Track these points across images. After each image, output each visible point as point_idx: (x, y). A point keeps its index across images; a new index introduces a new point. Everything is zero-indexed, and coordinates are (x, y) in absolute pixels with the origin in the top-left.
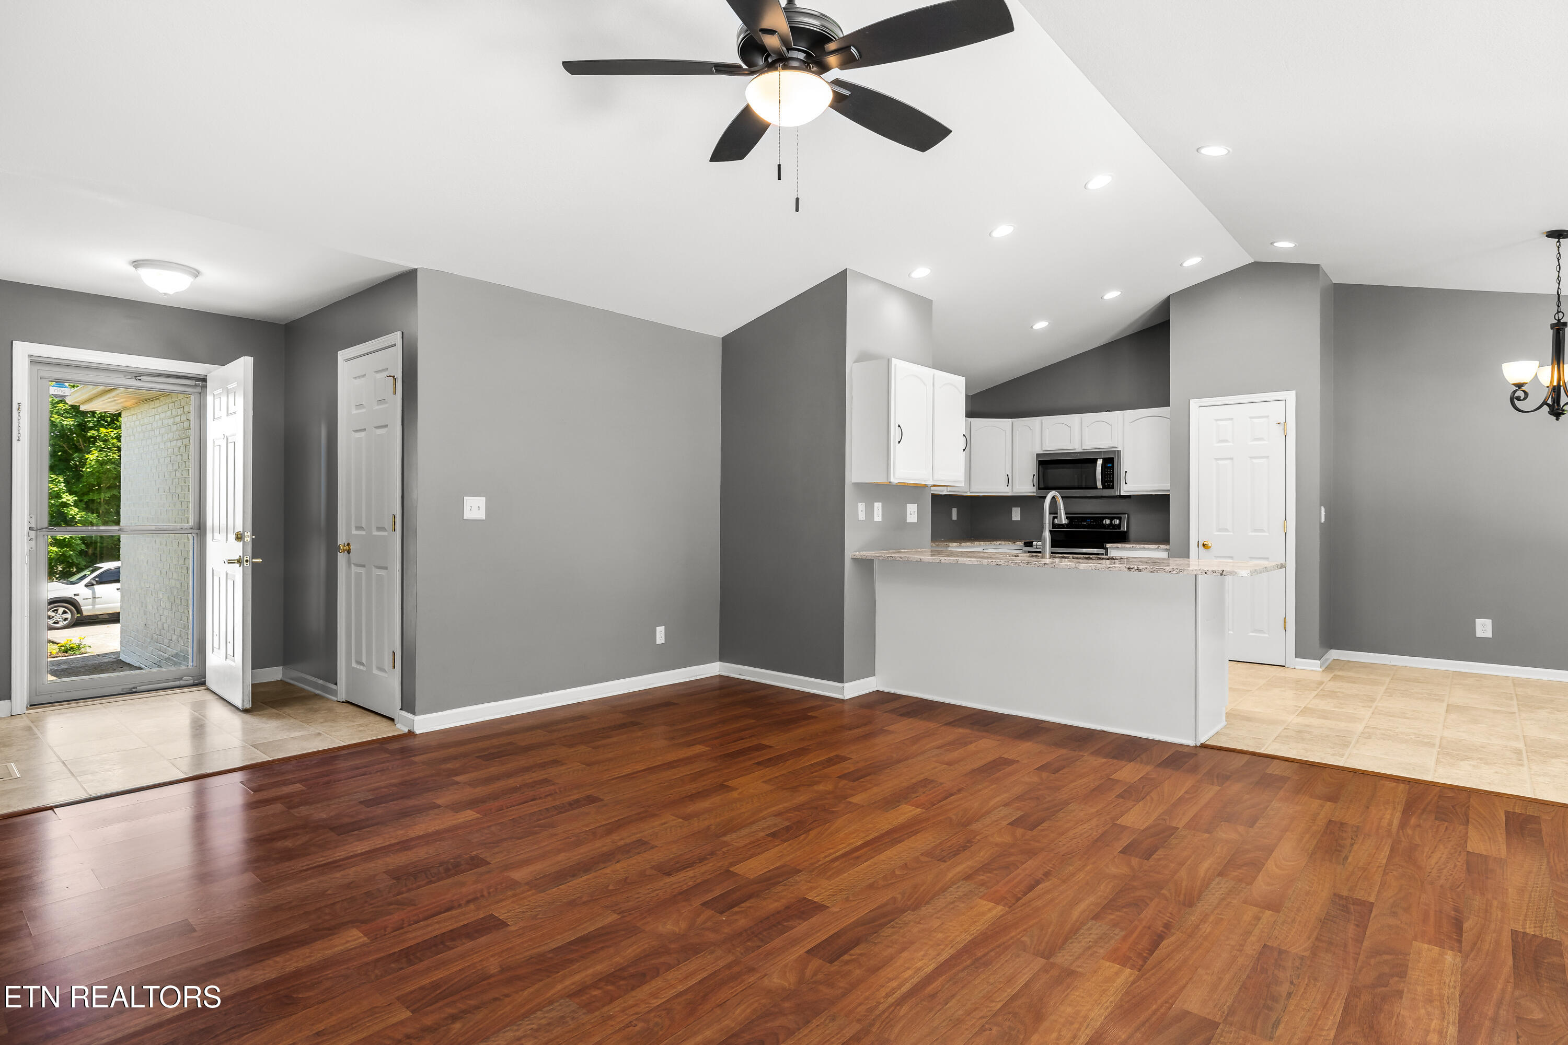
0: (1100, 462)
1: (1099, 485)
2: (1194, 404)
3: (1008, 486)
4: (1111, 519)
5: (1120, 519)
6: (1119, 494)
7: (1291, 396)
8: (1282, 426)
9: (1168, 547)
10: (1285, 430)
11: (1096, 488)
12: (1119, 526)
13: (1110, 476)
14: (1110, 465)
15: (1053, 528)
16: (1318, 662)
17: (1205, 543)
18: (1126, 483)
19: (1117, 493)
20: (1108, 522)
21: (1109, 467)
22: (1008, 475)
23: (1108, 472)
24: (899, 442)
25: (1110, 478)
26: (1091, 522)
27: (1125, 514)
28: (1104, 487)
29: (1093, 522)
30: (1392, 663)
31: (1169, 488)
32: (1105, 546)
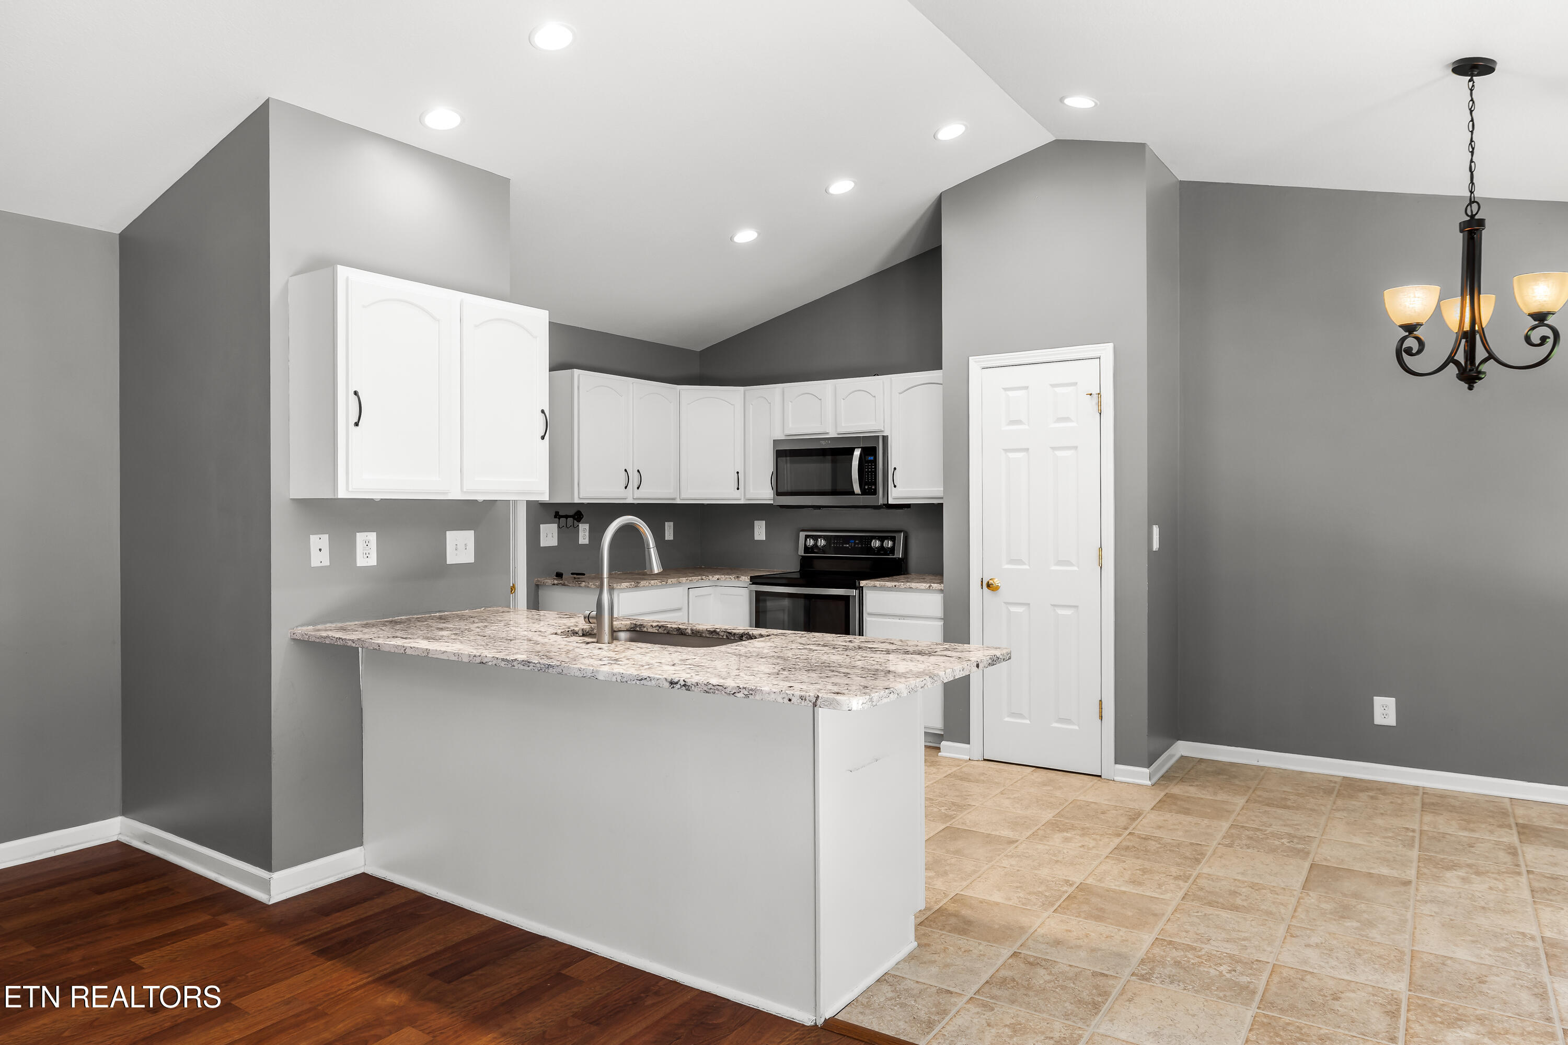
0: (857, 453)
1: (857, 488)
2: (975, 363)
3: (738, 489)
4: (882, 539)
5: (893, 539)
6: (886, 503)
7: (1106, 351)
8: (1095, 398)
9: (941, 586)
10: (1099, 404)
11: (852, 493)
12: (892, 550)
13: (871, 475)
14: (872, 458)
15: (804, 553)
16: (1146, 770)
17: (991, 582)
18: (895, 486)
19: (881, 502)
20: (876, 544)
21: (871, 461)
22: (738, 473)
23: (868, 468)
24: (357, 424)
25: (872, 477)
26: (855, 544)
27: (900, 531)
28: (864, 492)
29: (858, 544)
30: (1261, 763)
31: (941, 495)
32: (857, 584)
